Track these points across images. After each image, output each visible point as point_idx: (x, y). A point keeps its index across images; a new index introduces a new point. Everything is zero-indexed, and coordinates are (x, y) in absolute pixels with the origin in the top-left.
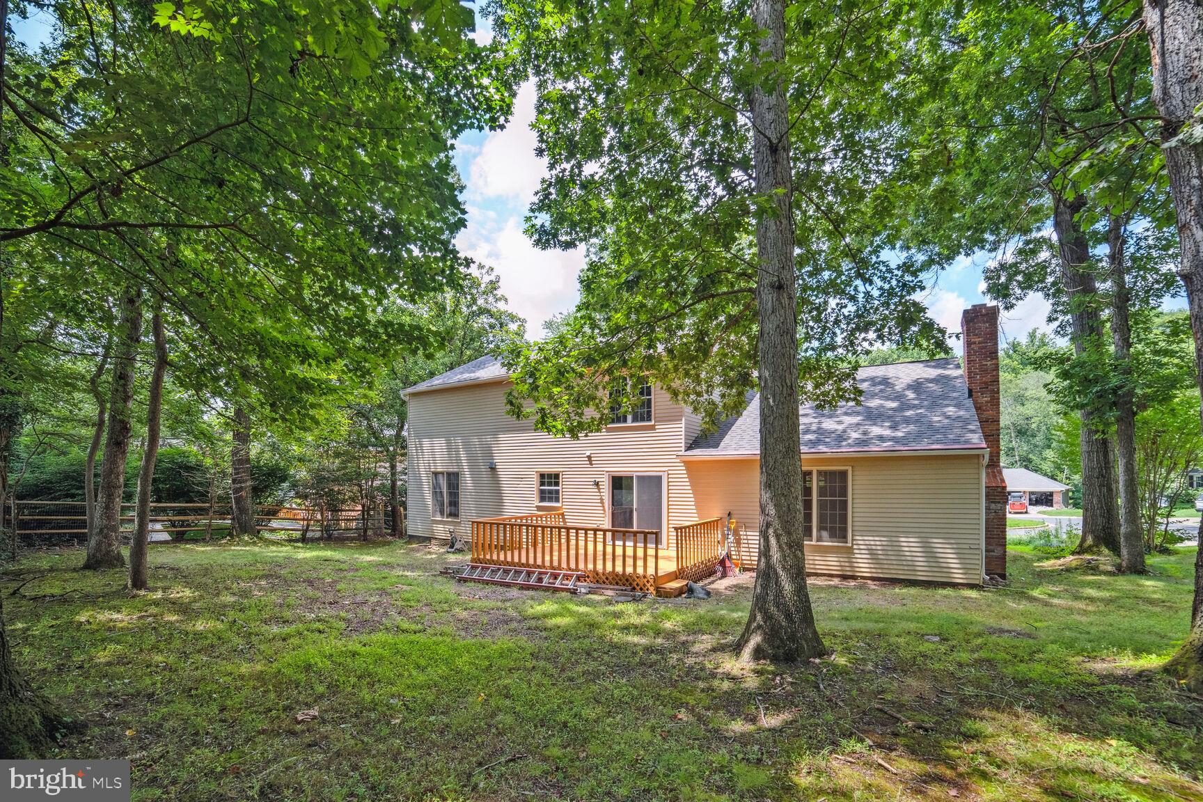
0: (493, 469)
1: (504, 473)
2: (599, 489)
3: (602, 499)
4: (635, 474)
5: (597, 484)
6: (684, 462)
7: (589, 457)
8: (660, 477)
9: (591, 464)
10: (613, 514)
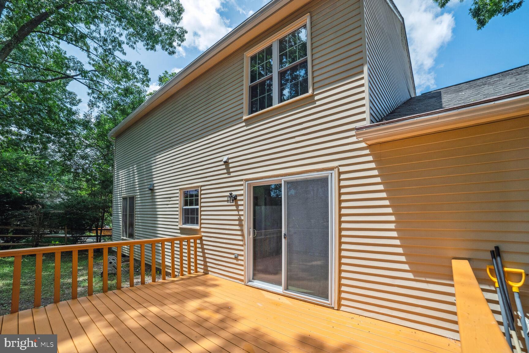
0: (152, 190)
1: (159, 193)
2: (237, 206)
3: (240, 220)
4: (283, 180)
5: (234, 199)
6: (369, 147)
7: (226, 163)
8: (324, 181)
9: (229, 173)
10: (255, 240)
